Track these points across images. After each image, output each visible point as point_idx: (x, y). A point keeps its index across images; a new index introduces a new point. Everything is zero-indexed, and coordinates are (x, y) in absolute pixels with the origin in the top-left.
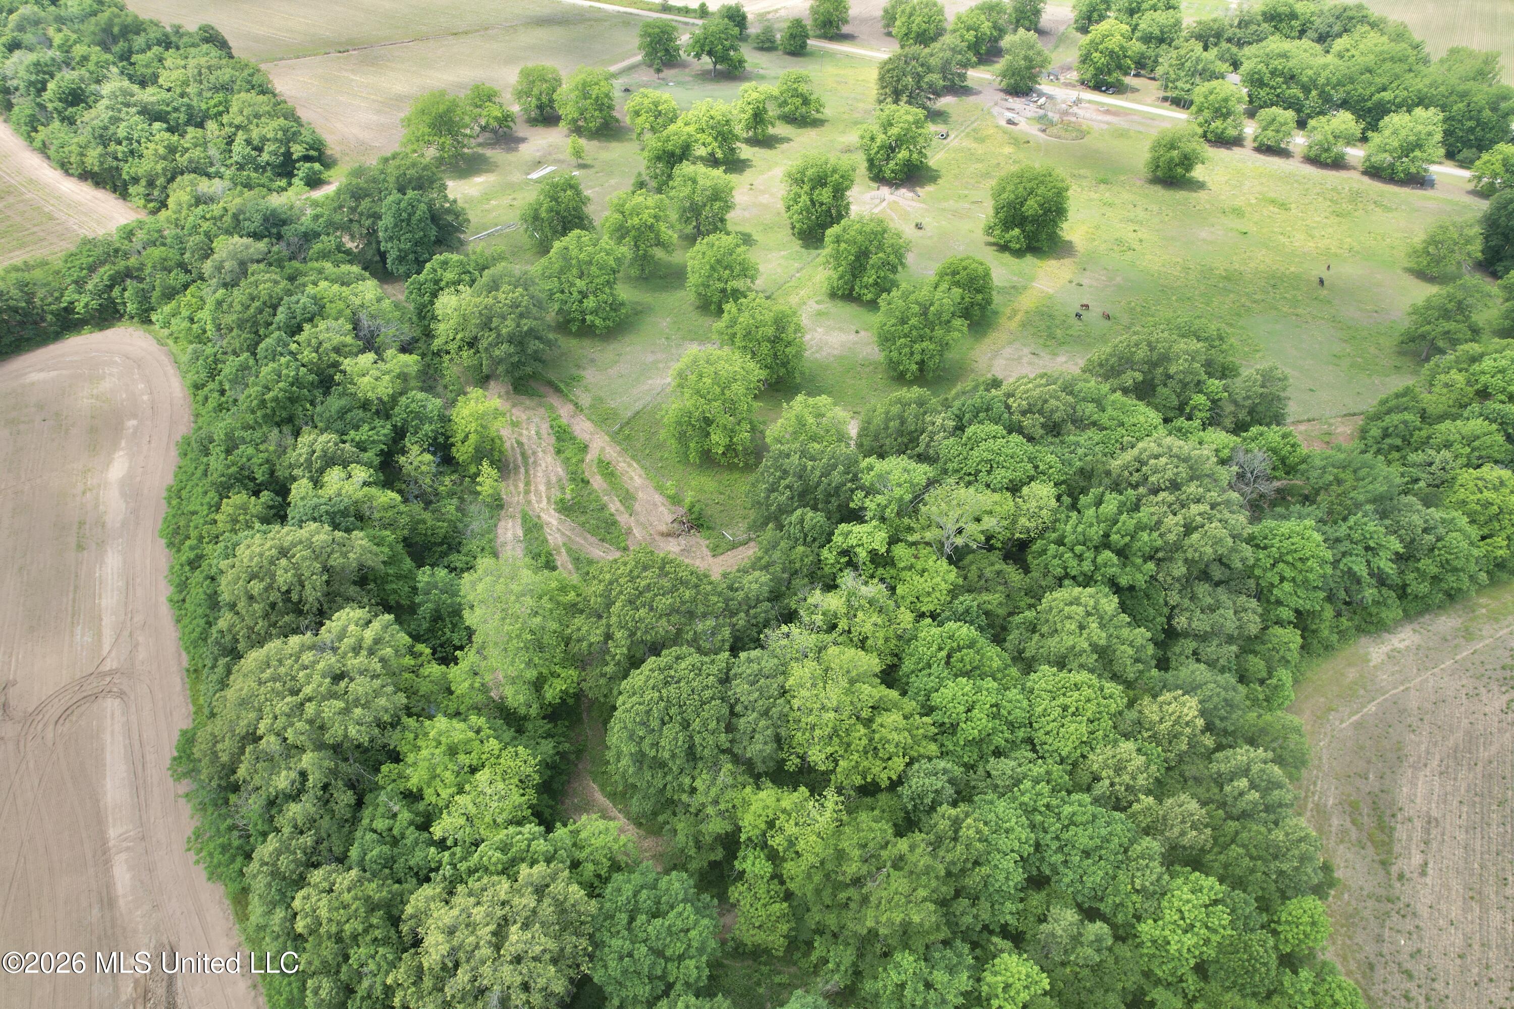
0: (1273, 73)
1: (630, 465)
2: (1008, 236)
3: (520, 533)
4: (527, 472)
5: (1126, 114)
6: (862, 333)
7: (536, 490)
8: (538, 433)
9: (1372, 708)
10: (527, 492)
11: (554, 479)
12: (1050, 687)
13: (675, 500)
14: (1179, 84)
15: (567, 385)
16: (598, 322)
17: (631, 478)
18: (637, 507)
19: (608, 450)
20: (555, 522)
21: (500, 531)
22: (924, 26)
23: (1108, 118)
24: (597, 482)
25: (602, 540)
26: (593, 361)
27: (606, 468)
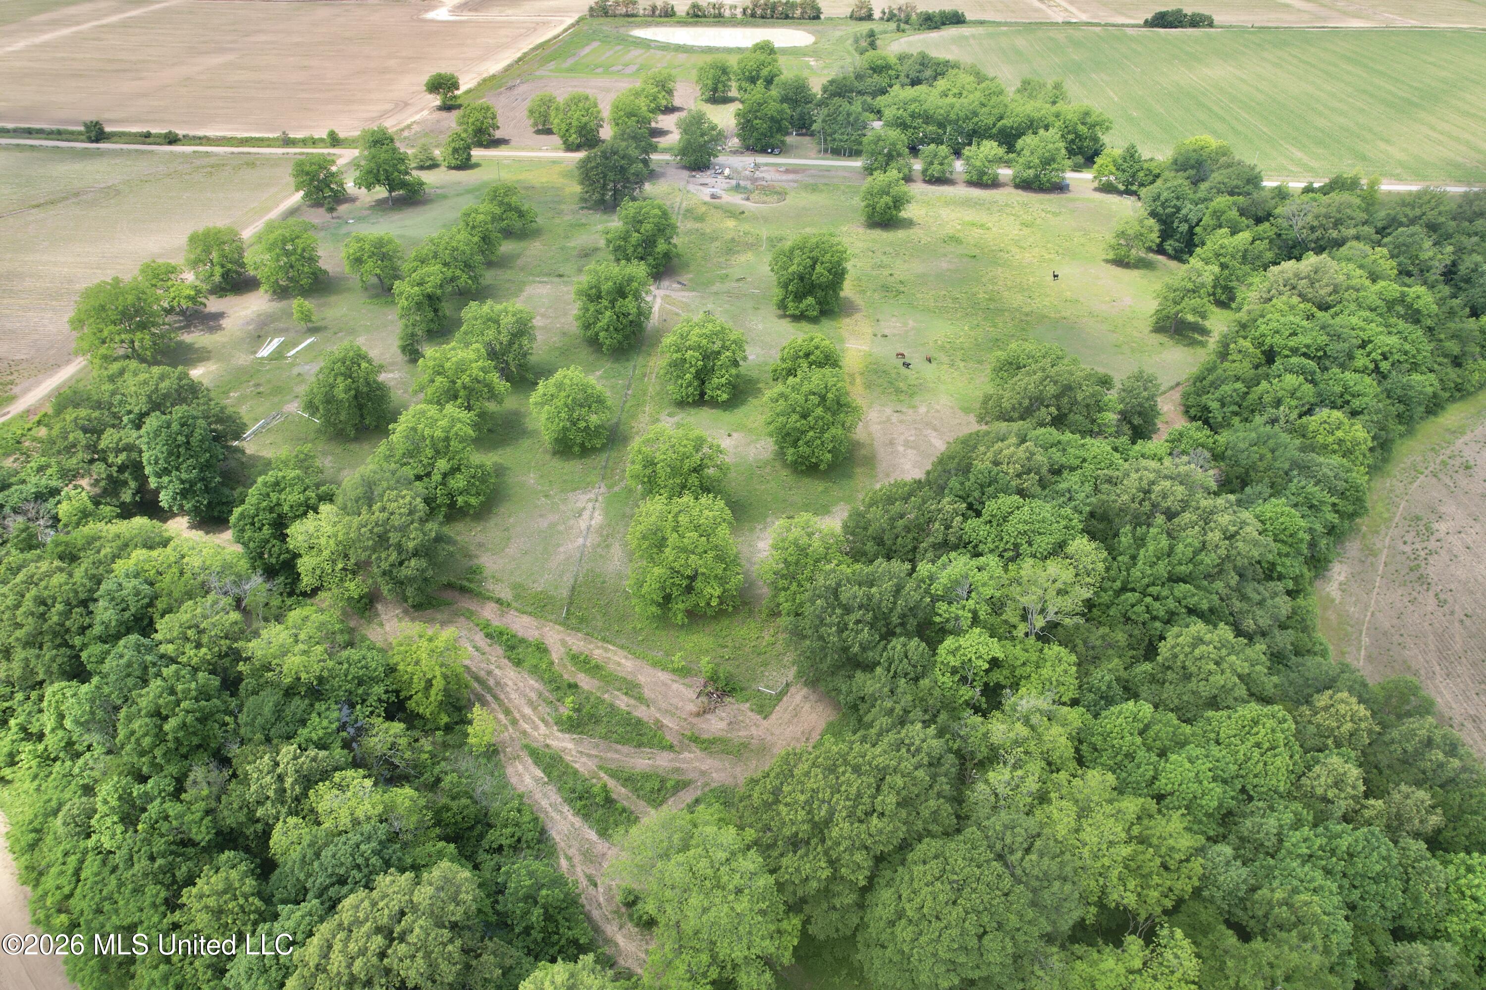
0: (913, 116)
1: (606, 650)
2: (802, 306)
3: (539, 773)
4: (496, 697)
5: (804, 171)
6: (735, 435)
7: (523, 716)
8: (477, 649)
9: (1365, 640)
10: (514, 722)
11: (533, 696)
12: (1234, 732)
13: (684, 672)
14: (836, 136)
15: (470, 581)
16: (473, 501)
17: (619, 664)
18: (647, 693)
19: (570, 640)
20: (570, 746)
21: (514, 780)
22: (584, 120)
23: (791, 177)
24: (585, 682)
25: (639, 745)
26: (480, 545)
27: (582, 662)
